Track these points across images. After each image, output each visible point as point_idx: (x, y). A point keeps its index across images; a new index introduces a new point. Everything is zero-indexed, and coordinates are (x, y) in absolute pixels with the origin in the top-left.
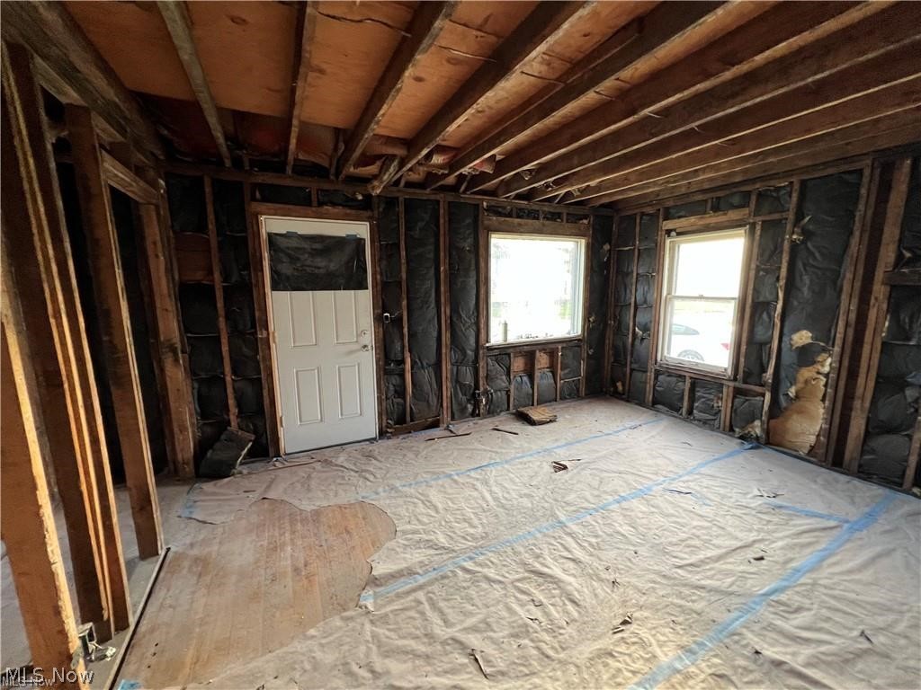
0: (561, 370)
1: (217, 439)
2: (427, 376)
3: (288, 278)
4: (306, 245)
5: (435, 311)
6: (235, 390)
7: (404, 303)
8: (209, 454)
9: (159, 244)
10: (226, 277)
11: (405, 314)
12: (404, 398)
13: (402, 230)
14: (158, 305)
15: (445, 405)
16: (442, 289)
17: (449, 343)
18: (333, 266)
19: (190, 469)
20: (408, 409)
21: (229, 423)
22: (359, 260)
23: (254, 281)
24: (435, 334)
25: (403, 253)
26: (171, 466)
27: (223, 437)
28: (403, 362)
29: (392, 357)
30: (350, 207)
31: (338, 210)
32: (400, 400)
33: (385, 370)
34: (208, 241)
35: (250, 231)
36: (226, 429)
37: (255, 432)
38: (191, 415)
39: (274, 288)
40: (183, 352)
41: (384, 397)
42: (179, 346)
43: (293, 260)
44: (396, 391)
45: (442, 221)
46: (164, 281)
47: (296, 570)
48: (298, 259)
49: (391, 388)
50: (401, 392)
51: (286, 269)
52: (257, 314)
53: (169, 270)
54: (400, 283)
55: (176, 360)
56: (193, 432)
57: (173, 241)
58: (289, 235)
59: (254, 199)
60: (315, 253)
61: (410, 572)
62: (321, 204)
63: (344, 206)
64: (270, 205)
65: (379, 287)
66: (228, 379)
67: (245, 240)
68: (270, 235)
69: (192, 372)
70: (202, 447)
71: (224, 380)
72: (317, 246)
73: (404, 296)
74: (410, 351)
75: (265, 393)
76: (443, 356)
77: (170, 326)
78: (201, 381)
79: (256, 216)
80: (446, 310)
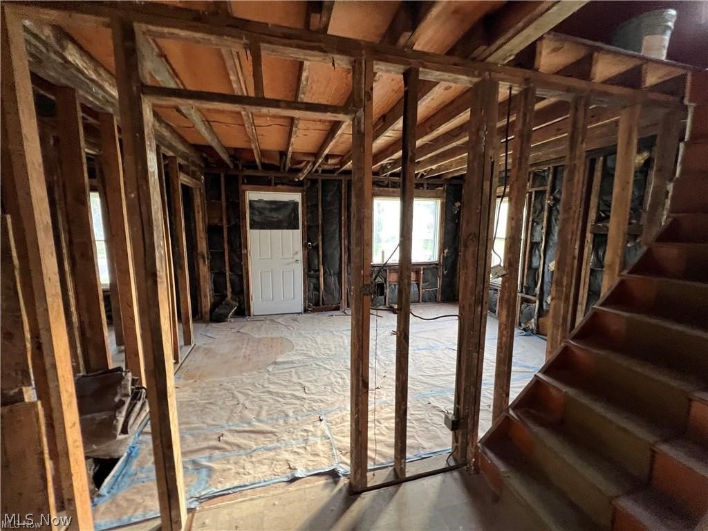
0: (423, 282)
1: (221, 303)
2: (333, 280)
3: (258, 223)
4: (267, 206)
5: (338, 243)
6: (230, 280)
7: (320, 238)
8: (216, 310)
9: (200, 208)
10: (229, 221)
11: (320, 244)
12: (319, 292)
13: (320, 197)
14: (198, 235)
15: (343, 298)
16: (343, 230)
17: (346, 261)
18: (280, 217)
19: (208, 317)
20: (321, 298)
21: (227, 296)
22: (295, 213)
23: (241, 224)
24: (338, 256)
25: (320, 209)
26: (200, 314)
27: (223, 303)
28: (319, 270)
29: (313, 267)
30: (292, 185)
31: (285, 187)
32: (317, 293)
33: (308, 274)
34: (222, 205)
35: (240, 199)
36: (225, 299)
37: (239, 302)
38: (210, 291)
39: (251, 228)
40: (208, 259)
41: (307, 290)
42: (206, 255)
43: (260, 213)
44: (314, 287)
45: (343, 191)
46: (201, 224)
47: (245, 357)
48: (263, 213)
49: (312, 285)
50: (317, 288)
51: (257, 218)
52: (242, 241)
53: (204, 218)
54: (318, 226)
55: (204, 262)
56: (210, 299)
57: (206, 205)
58: (259, 201)
59: (243, 183)
60: (271, 210)
61: (292, 362)
62: (276, 184)
63: (288, 185)
64: (251, 186)
65: (306, 229)
66: (227, 274)
67: (239, 203)
68: (250, 201)
69: (211, 269)
70: (214, 306)
71: (225, 274)
72: (274, 206)
73: (320, 233)
74: (323, 264)
75: (245, 282)
76: (343, 269)
77: (203, 246)
78: (215, 274)
79: (244, 191)
80: (345, 242)
